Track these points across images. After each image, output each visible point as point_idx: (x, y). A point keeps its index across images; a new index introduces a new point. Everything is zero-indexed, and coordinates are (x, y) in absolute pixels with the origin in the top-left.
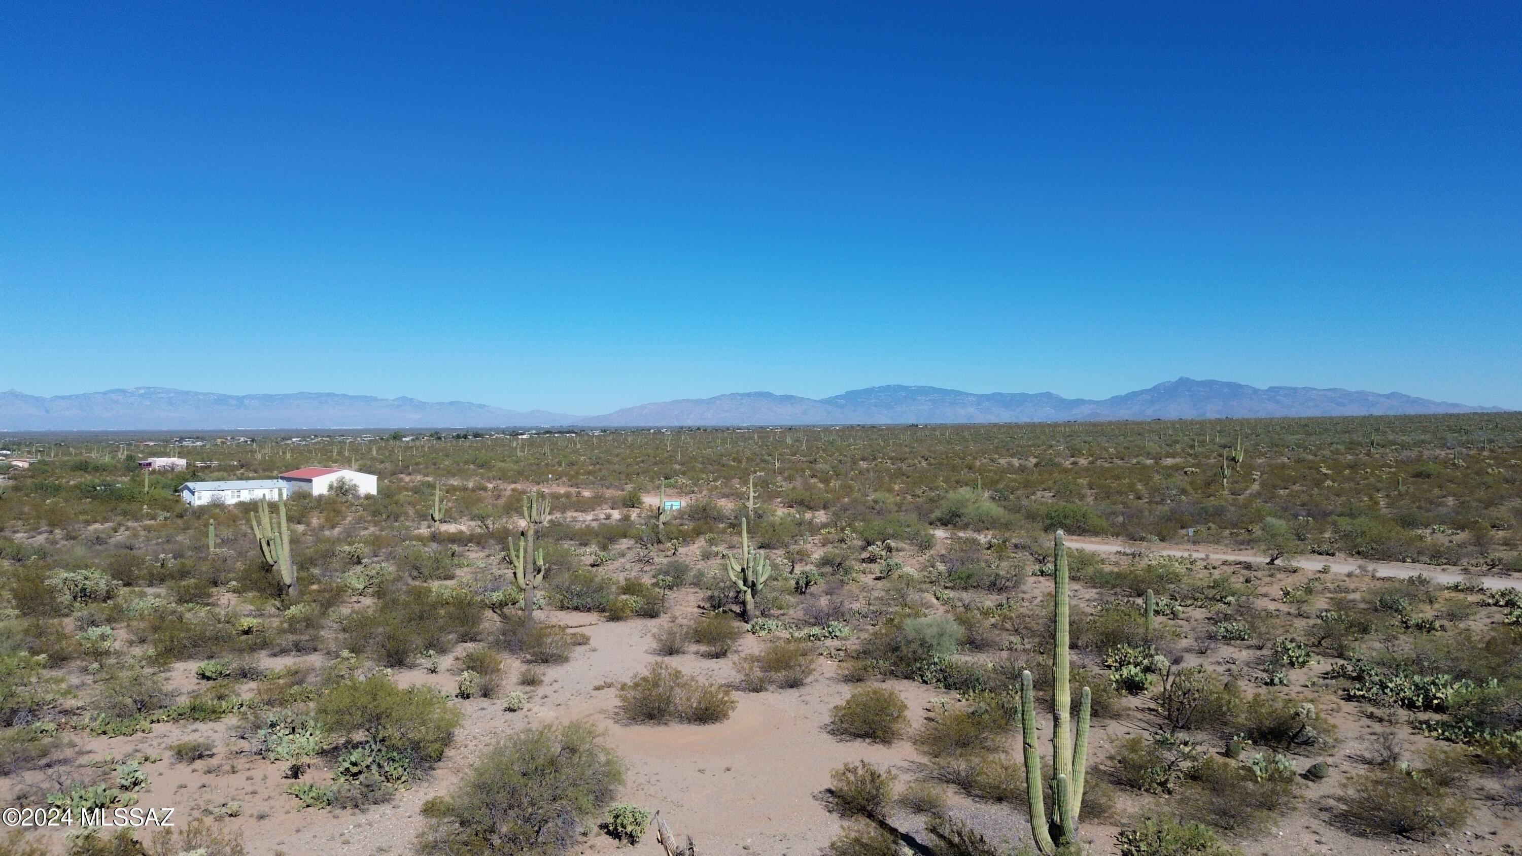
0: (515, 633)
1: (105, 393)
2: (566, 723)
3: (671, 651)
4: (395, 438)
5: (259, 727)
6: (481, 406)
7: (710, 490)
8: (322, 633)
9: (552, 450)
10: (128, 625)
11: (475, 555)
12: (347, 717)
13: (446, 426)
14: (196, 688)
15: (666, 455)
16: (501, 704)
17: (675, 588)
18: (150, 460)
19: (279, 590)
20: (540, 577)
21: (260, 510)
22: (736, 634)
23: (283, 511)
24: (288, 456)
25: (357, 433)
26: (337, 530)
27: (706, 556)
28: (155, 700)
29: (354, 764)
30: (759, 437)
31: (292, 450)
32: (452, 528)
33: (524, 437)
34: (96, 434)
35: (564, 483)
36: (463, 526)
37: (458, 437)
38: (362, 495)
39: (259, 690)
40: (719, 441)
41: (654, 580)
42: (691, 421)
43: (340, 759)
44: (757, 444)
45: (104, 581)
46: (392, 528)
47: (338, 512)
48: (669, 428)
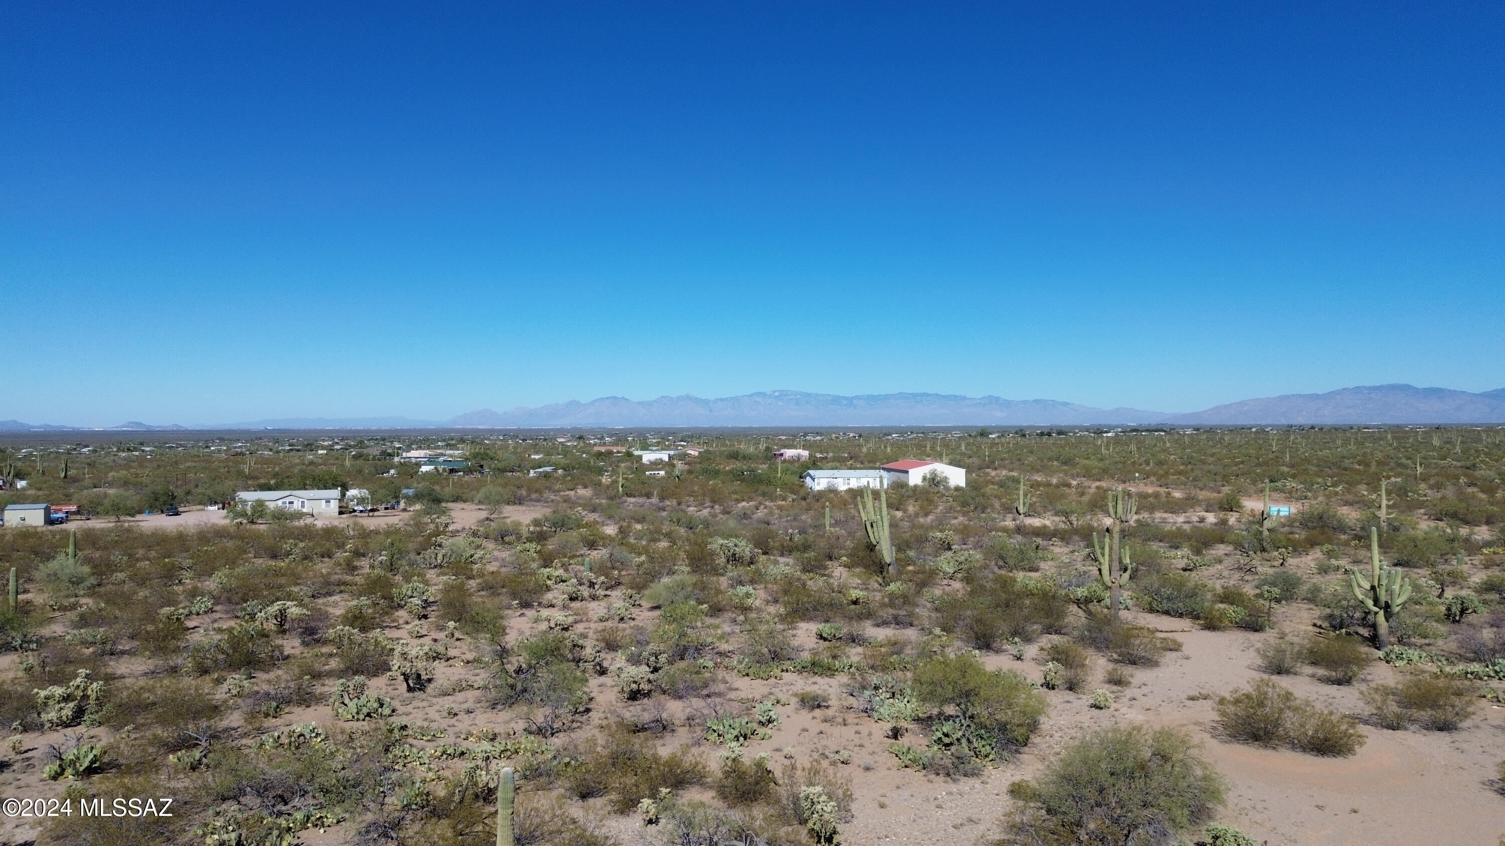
0: (1100, 631)
1: (751, 396)
2: (1157, 728)
3: (1280, 670)
4: (982, 435)
5: (864, 688)
6: (1065, 404)
7: (1328, 497)
8: (917, 610)
9: (1139, 449)
10: (766, 587)
11: (1059, 550)
12: (939, 690)
13: (1031, 424)
14: (815, 646)
15: (1271, 456)
16: (1087, 699)
17: (1283, 602)
18: (782, 451)
19: (881, 568)
20: (1126, 576)
21: (865, 495)
22: (1364, 660)
23: (883, 497)
24: (889, 450)
25: (947, 430)
26: (930, 518)
27: (1324, 570)
28: (785, 652)
29: (946, 735)
30: (1394, 438)
31: (892, 445)
32: (1036, 522)
33: (1109, 435)
34: (745, 429)
35: (1152, 483)
36: (1047, 521)
37: (1042, 434)
38: (952, 487)
39: (865, 655)
40: (1339, 442)
41: (1258, 591)
42: (1301, 419)
43: (934, 728)
44: (1391, 445)
45: (748, 549)
46: (979, 518)
47: (930, 502)
48: (1274, 427)
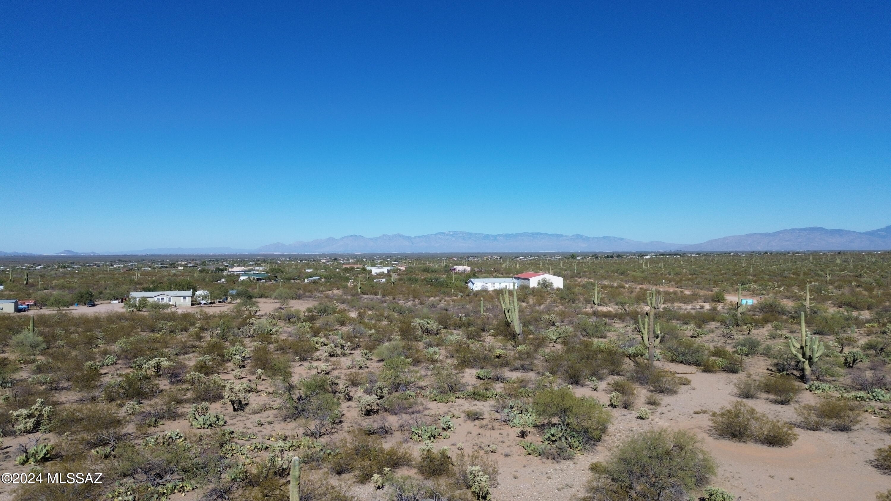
0: (643, 373)
1: (436, 234)
2: (676, 430)
3: (748, 396)
4: (572, 257)
5: (504, 408)
6: (621, 239)
7: (776, 294)
8: (535, 361)
9: (664, 265)
10: (446, 348)
11: (618, 325)
12: (549, 409)
13: (601, 251)
14: (475, 383)
15: (742, 269)
16: (635, 414)
17: (750, 356)
18: (455, 267)
19: (513, 336)
20: (658, 341)
21: (504, 294)
22: (797, 390)
23: (515, 295)
24: (518, 266)
25: (552, 255)
26: (542, 307)
27: (773, 337)
28: (457, 387)
29: (553, 435)
30: (813, 259)
31: (520, 263)
32: (605, 309)
33: (647, 257)
34: (432, 254)
35: (672, 285)
36: (611, 308)
37: (608, 257)
38: (555, 288)
39: (504, 388)
40: (782, 261)
41: (735, 349)
42: (760, 247)
43: (545, 431)
44: (812, 263)
45: (435, 325)
46: (571, 307)
47: (542, 297)
48: (743, 252)
